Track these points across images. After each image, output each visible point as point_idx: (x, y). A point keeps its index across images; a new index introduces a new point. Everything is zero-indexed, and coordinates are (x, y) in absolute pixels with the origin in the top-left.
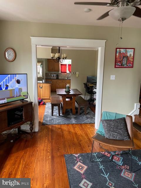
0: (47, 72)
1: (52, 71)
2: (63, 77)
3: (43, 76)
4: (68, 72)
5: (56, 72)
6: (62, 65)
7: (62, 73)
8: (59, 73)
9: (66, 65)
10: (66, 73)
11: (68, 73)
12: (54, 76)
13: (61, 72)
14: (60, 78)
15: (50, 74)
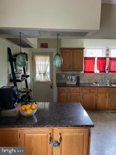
0: (60, 72)
1: (70, 71)
2: (87, 80)
3: (51, 80)
4: (96, 71)
5: (75, 72)
6: (86, 58)
7: (86, 74)
8: (80, 74)
9: (93, 59)
10: (92, 74)
11: (96, 74)
12: (72, 80)
13: (85, 72)
14: (81, 82)
15: (64, 76)
